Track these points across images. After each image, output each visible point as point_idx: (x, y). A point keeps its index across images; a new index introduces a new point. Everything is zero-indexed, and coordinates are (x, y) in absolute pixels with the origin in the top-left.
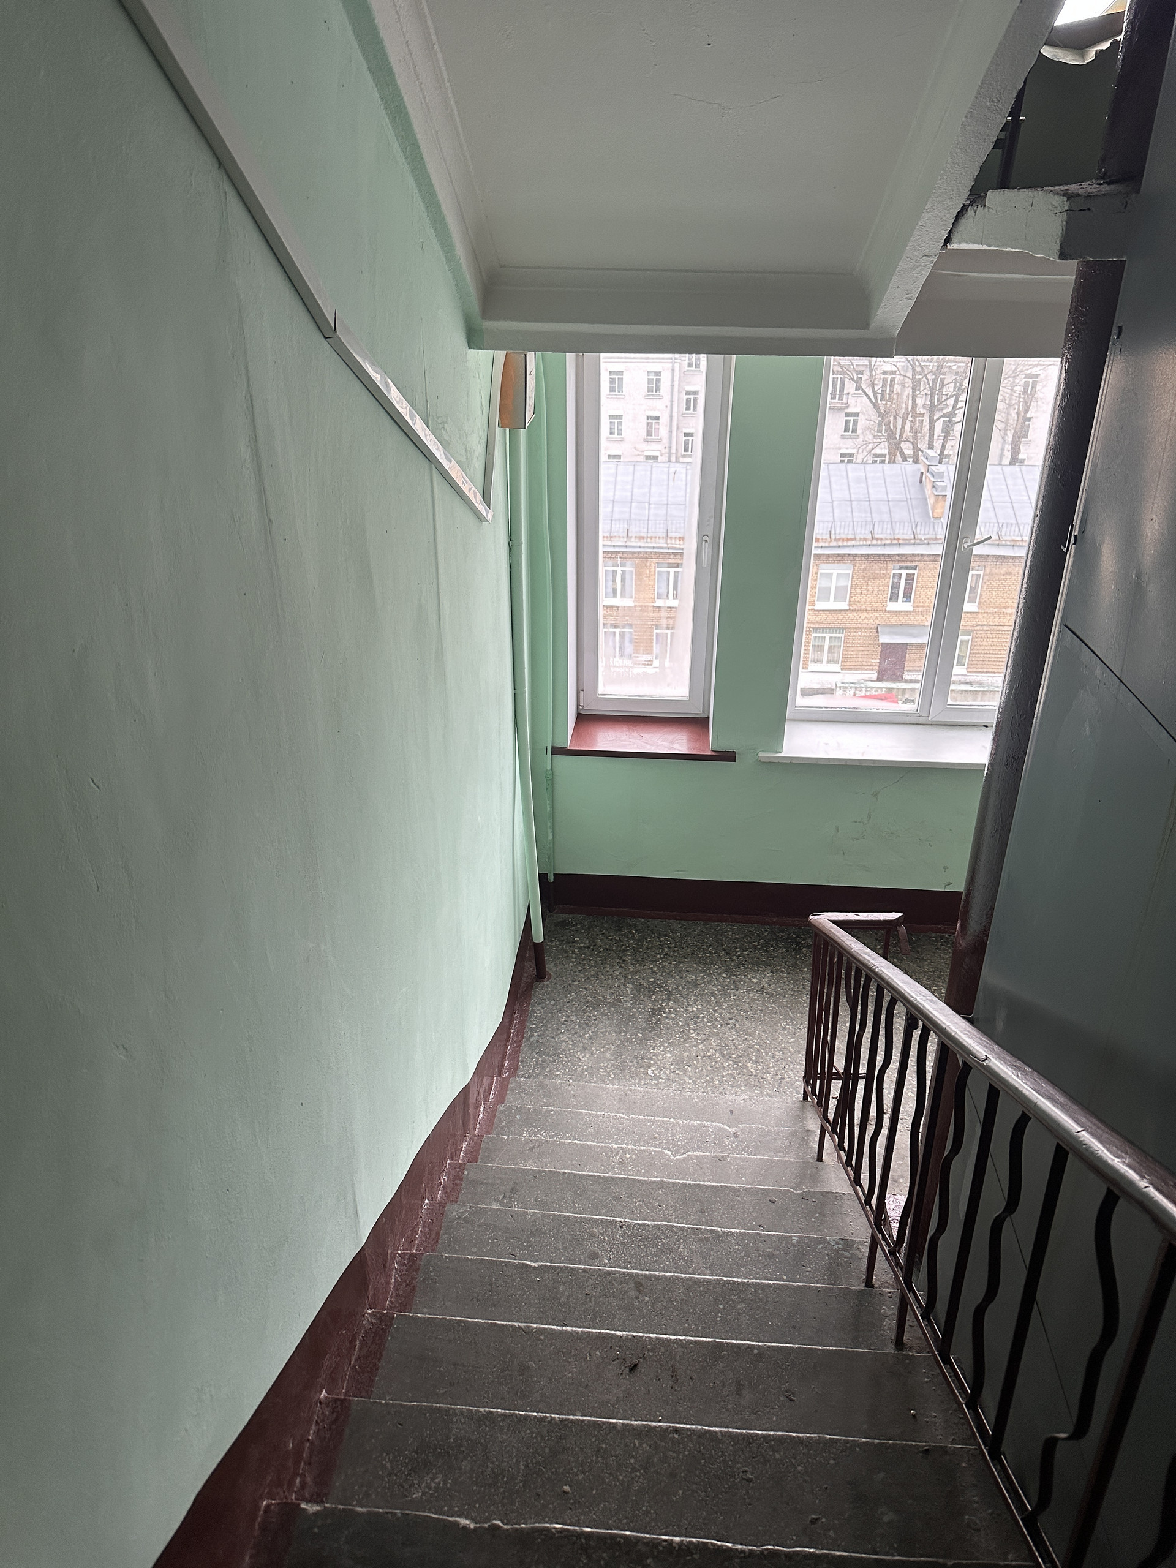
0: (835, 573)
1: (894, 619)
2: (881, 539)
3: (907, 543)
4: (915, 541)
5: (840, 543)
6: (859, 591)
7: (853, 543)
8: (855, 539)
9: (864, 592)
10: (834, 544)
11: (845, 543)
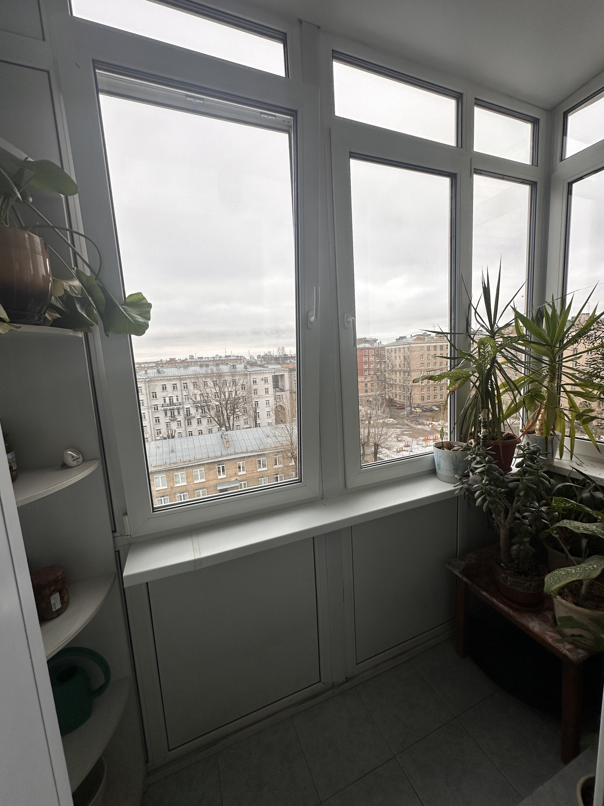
0: (198, 470)
1: (221, 481)
2: (211, 457)
3: (220, 457)
4: (222, 456)
5: (198, 461)
6: (207, 474)
7: (202, 460)
8: (203, 459)
9: (209, 474)
10: (196, 461)
11: (200, 461)
